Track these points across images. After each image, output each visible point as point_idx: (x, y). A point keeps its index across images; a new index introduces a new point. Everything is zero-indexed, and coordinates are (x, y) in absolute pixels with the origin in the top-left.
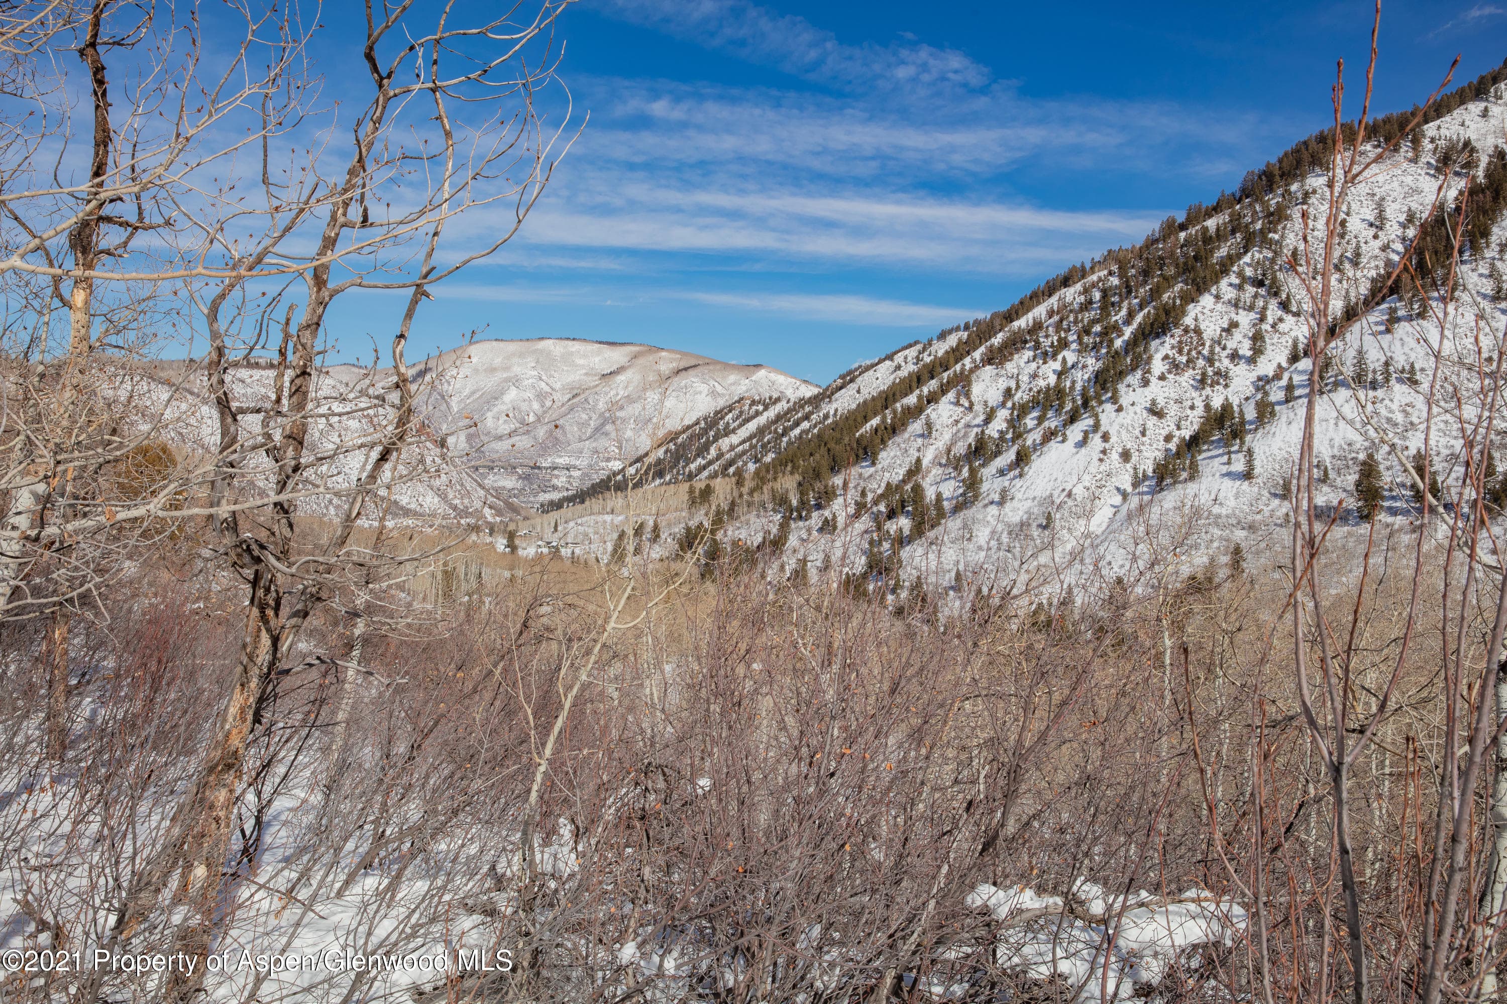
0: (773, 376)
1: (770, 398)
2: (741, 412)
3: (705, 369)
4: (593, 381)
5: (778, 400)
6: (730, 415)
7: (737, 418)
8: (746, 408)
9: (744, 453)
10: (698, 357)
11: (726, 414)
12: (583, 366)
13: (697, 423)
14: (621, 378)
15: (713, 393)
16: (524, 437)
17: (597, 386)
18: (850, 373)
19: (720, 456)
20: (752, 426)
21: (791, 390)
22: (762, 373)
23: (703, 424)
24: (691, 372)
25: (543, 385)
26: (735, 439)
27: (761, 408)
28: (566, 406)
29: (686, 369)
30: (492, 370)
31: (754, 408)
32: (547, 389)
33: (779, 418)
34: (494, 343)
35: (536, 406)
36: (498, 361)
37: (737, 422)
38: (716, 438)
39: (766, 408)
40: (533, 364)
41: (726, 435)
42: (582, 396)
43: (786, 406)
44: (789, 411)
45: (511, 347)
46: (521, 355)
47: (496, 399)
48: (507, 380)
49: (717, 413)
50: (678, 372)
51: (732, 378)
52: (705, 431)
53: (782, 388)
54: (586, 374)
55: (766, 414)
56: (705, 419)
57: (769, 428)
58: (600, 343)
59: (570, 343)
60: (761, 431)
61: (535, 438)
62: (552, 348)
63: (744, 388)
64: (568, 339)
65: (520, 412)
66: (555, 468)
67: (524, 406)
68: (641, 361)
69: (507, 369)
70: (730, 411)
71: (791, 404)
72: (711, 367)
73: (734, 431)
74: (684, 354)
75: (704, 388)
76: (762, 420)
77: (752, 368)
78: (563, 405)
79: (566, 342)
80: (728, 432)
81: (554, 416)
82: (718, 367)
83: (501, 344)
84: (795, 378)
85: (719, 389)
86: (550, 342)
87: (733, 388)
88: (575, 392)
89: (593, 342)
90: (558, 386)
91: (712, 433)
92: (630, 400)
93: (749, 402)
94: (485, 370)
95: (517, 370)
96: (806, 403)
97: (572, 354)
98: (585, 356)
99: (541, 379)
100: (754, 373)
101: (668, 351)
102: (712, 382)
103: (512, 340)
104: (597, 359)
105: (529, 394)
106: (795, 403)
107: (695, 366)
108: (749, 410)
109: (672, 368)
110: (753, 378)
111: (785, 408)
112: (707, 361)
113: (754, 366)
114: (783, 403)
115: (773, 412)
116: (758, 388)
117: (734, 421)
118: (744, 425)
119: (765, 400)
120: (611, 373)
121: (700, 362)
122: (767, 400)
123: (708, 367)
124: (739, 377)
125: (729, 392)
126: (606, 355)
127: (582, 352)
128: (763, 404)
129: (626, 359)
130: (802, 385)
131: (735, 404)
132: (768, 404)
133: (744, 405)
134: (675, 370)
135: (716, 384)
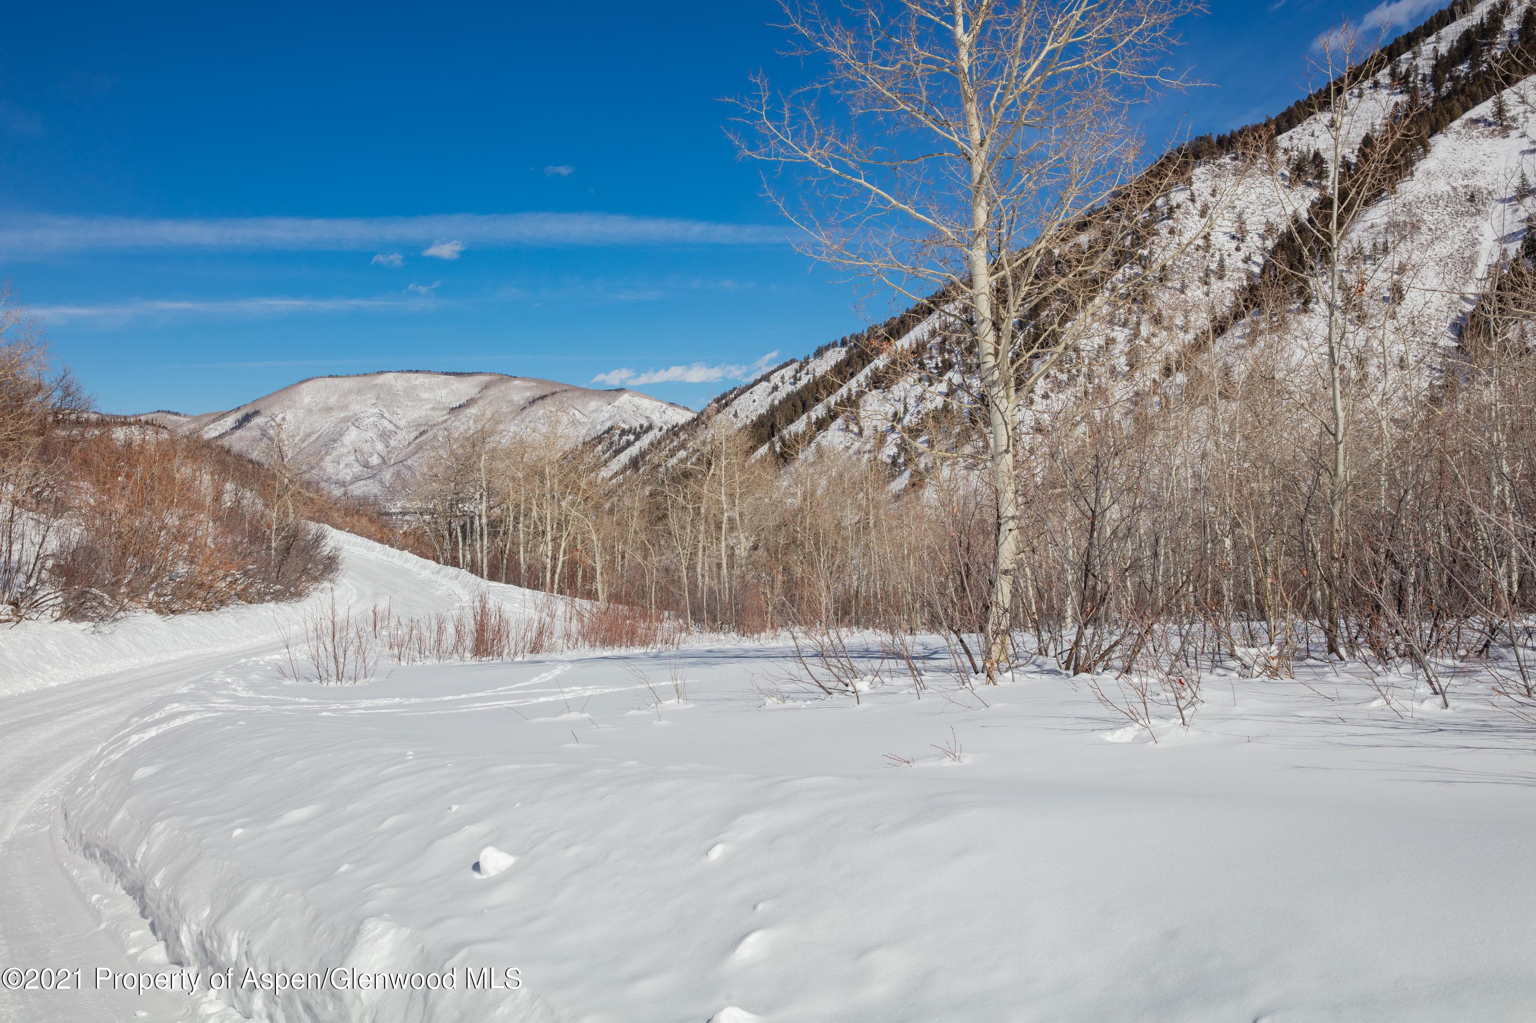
0: (637, 400)
1: (641, 426)
2: (611, 444)
3: (564, 397)
4: (441, 416)
5: (650, 428)
6: (600, 447)
7: (607, 450)
8: (616, 438)
9: (616, 488)
10: (553, 383)
11: (595, 446)
12: (428, 401)
14: (473, 411)
15: (574, 423)
16: (369, 481)
17: (445, 421)
18: (724, 396)
20: (624, 458)
21: (658, 415)
22: (625, 397)
24: (548, 401)
25: (386, 423)
26: (607, 472)
27: (632, 437)
28: (413, 445)
29: (543, 398)
30: (328, 410)
31: (625, 438)
32: (391, 427)
33: (652, 447)
34: (328, 380)
35: (380, 446)
36: (333, 400)
37: (608, 454)
39: (638, 438)
40: (374, 401)
42: (430, 433)
43: (659, 434)
44: (662, 439)
45: (348, 383)
46: (359, 392)
47: (335, 441)
48: (346, 420)
49: (586, 443)
50: (533, 402)
51: (593, 404)
53: (648, 413)
54: (433, 409)
55: (638, 444)
57: (643, 458)
58: (446, 374)
59: (413, 376)
60: (634, 462)
61: (381, 482)
62: (393, 382)
63: (607, 415)
64: (410, 371)
65: (363, 454)
66: (405, 514)
67: (366, 448)
68: (493, 392)
69: (344, 407)
70: (599, 443)
71: (664, 431)
72: (569, 394)
73: (605, 464)
74: (541, 382)
75: (564, 418)
76: (634, 450)
77: (613, 393)
78: (410, 444)
79: (408, 375)
80: (598, 465)
81: (401, 457)
82: (577, 394)
83: (336, 381)
84: (661, 401)
85: (580, 417)
86: (390, 376)
87: (595, 415)
88: (422, 428)
89: (438, 373)
90: (402, 423)
93: (618, 432)
94: (320, 410)
95: (355, 408)
96: (679, 430)
97: (415, 387)
98: (430, 389)
99: (383, 416)
100: (616, 398)
101: (523, 379)
102: (571, 411)
103: (348, 376)
104: (444, 392)
105: (372, 434)
106: (668, 430)
107: (553, 394)
108: (619, 440)
109: (528, 398)
110: (616, 404)
111: (658, 437)
112: (565, 388)
113: (616, 390)
114: (656, 431)
115: (645, 441)
116: (625, 416)
117: (604, 453)
118: (615, 457)
119: (635, 429)
120: (460, 406)
121: (557, 390)
122: (638, 429)
123: (565, 394)
124: (600, 403)
125: (591, 420)
126: (454, 388)
127: (426, 385)
128: (634, 434)
129: (477, 390)
130: (670, 409)
131: (603, 434)
132: (639, 433)
133: (613, 435)
134: (531, 400)
135: (576, 412)
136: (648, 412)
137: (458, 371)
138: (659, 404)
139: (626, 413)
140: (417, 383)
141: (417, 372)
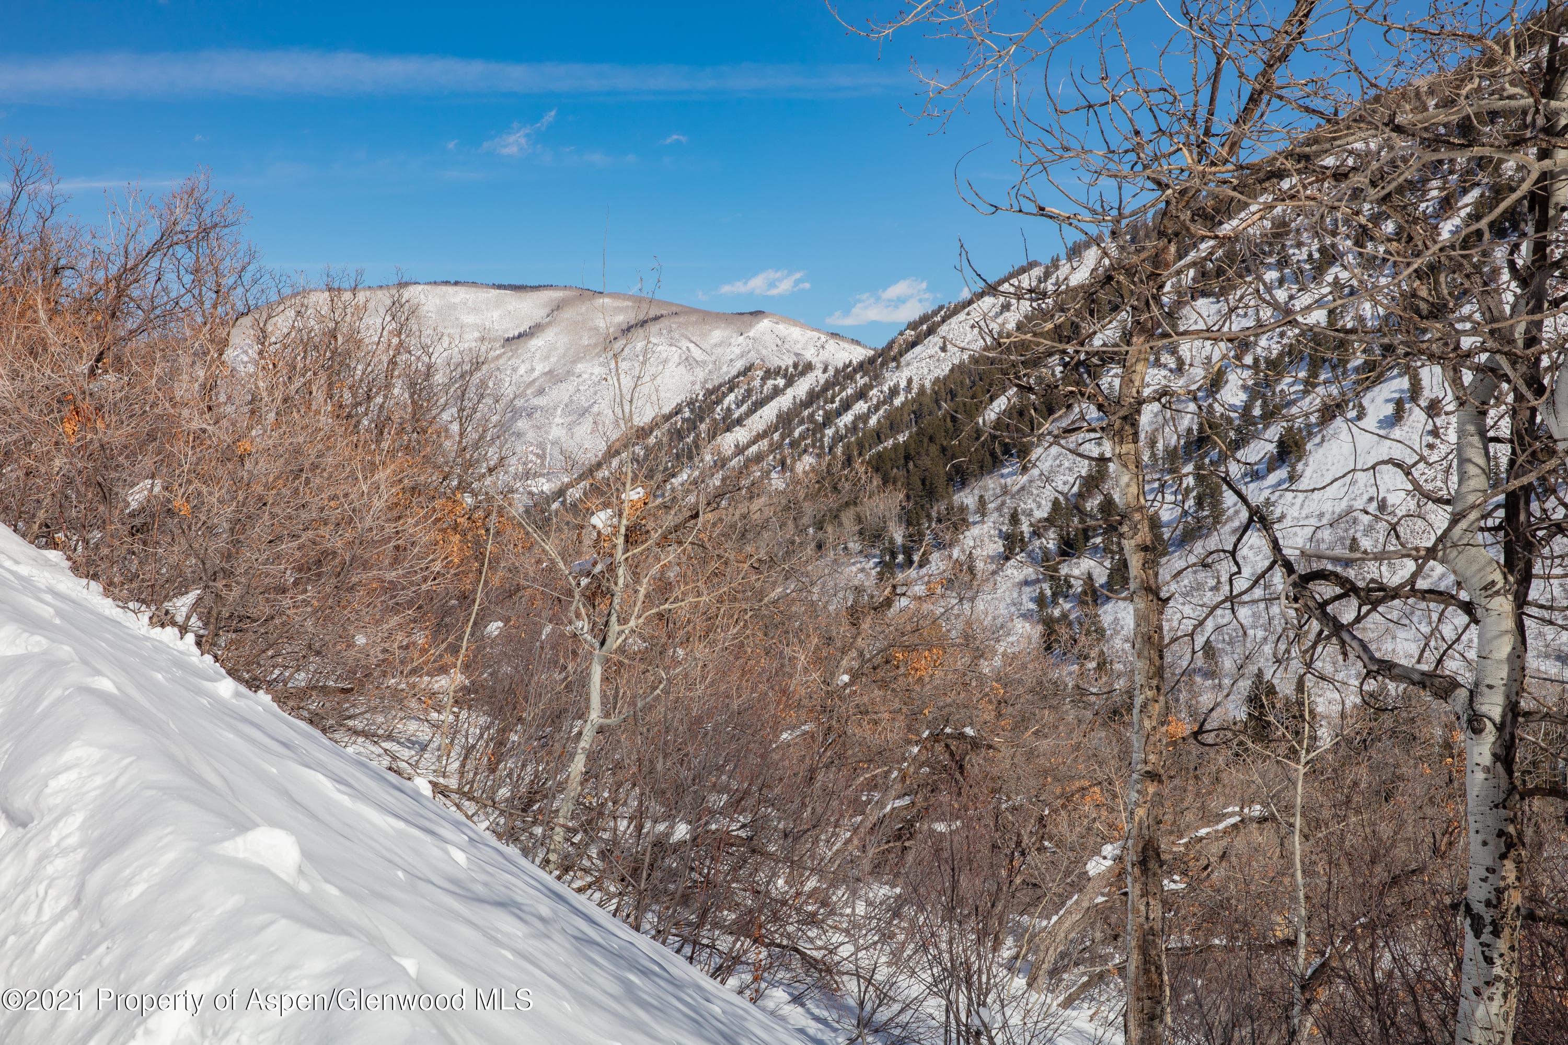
0: (782, 328)
1: (795, 366)
2: (749, 392)
3: (673, 323)
4: (492, 350)
5: (809, 367)
6: (732, 397)
7: (743, 402)
8: (757, 383)
9: (759, 458)
10: (657, 303)
11: (725, 395)
12: (473, 327)
13: (678, 411)
14: (536, 343)
15: (688, 361)
17: (499, 357)
18: (924, 319)
19: (721, 463)
20: (769, 413)
21: (813, 351)
22: (765, 324)
23: (687, 414)
24: (654, 328)
26: (740, 435)
27: (781, 382)
29: (643, 323)
31: (770, 383)
33: (812, 397)
37: (744, 408)
38: (712, 435)
39: (790, 382)
41: (728, 429)
43: (823, 378)
44: (828, 386)
49: (709, 393)
50: (628, 330)
51: (717, 335)
52: (692, 424)
53: (798, 348)
54: (481, 339)
55: (790, 392)
56: (691, 403)
57: (798, 414)
58: (500, 287)
59: (451, 289)
60: (785, 420)
63: (737, 351)
64: (447, 283)
68: (568, 314)
70: (731, 390)
71: (831, 372)
72: (681, 319)
73: (739, 422)
74: (638, 300)
75: (674, 354)
76: (784, 402)
77: (747, 318)
79: (444, 288)
80: (730, 424)
82: (693, 318)
84: (818, 330)
85: (696, 353)
87: (719, 351)
89: (487, 286)
91: (703, 427)
92: (553, 377)
93: (760, 373)
96: (855, 371)
97: (454, 307)
98: (475, 310)
100: (751, 326)
101: (611, 295)
102: (685, 344)
104: (496, 314)
106: (837, 371)
107: (656, 318)
108: (762, 386)
109: (619, 324)
110: (751, 334)
111: (822, 381)
112: (674, 309)
113: (751, 314)
114: (818, 372)
115: (801, 388)
116: (764, 352)
117: (738, 406)
118: (755, 411)
119: (786, 370)
120: (520, 336)
121: (664, 312)
122: (791, 370)
123: (676, 319)
124: (727, 333)
125: (714, 358)
126: (511, 308)
127: (470, 304)
128: (785, 376)
129: (543, 312)
130: (832, 342)
131: (737, 377)
132: (792, 376)
133: (753, 379)
134: (625, 327)
135: (692, 346)
136: (799, 346)
137: (518, 283)
138: (816, 334)
139: (766, 348)
140: (457, 300)
141: (456, 283)
